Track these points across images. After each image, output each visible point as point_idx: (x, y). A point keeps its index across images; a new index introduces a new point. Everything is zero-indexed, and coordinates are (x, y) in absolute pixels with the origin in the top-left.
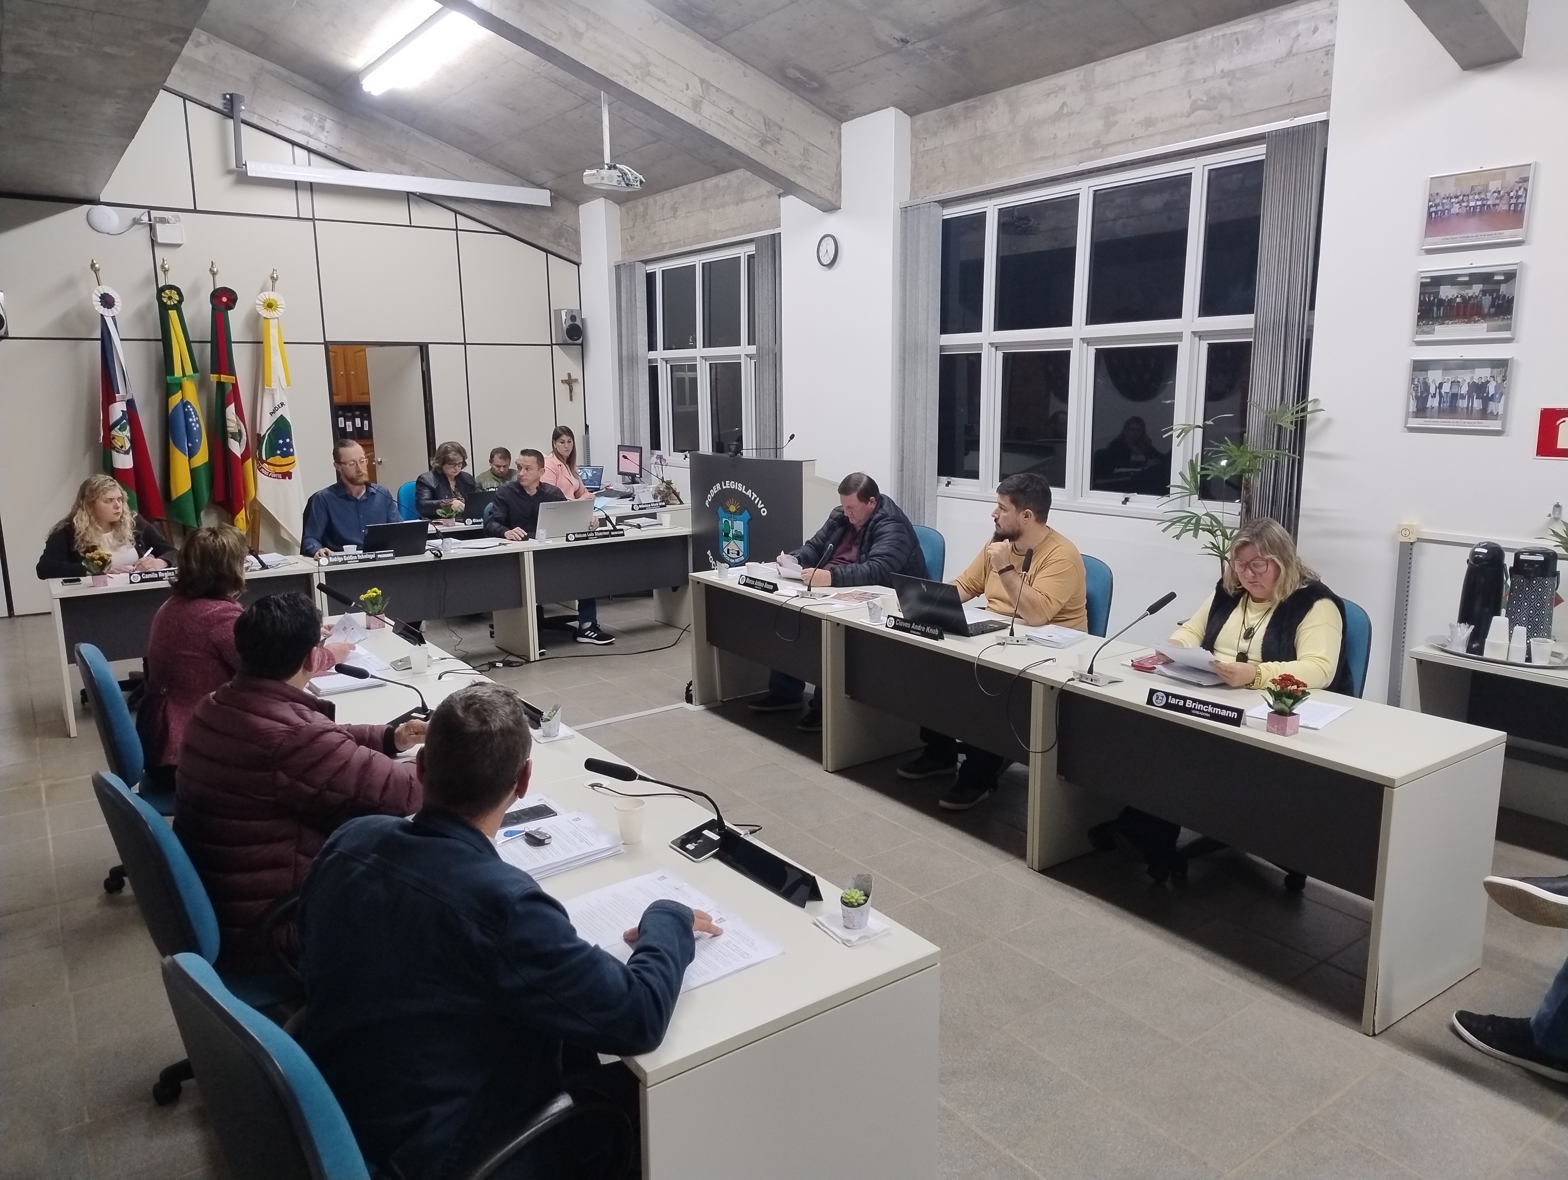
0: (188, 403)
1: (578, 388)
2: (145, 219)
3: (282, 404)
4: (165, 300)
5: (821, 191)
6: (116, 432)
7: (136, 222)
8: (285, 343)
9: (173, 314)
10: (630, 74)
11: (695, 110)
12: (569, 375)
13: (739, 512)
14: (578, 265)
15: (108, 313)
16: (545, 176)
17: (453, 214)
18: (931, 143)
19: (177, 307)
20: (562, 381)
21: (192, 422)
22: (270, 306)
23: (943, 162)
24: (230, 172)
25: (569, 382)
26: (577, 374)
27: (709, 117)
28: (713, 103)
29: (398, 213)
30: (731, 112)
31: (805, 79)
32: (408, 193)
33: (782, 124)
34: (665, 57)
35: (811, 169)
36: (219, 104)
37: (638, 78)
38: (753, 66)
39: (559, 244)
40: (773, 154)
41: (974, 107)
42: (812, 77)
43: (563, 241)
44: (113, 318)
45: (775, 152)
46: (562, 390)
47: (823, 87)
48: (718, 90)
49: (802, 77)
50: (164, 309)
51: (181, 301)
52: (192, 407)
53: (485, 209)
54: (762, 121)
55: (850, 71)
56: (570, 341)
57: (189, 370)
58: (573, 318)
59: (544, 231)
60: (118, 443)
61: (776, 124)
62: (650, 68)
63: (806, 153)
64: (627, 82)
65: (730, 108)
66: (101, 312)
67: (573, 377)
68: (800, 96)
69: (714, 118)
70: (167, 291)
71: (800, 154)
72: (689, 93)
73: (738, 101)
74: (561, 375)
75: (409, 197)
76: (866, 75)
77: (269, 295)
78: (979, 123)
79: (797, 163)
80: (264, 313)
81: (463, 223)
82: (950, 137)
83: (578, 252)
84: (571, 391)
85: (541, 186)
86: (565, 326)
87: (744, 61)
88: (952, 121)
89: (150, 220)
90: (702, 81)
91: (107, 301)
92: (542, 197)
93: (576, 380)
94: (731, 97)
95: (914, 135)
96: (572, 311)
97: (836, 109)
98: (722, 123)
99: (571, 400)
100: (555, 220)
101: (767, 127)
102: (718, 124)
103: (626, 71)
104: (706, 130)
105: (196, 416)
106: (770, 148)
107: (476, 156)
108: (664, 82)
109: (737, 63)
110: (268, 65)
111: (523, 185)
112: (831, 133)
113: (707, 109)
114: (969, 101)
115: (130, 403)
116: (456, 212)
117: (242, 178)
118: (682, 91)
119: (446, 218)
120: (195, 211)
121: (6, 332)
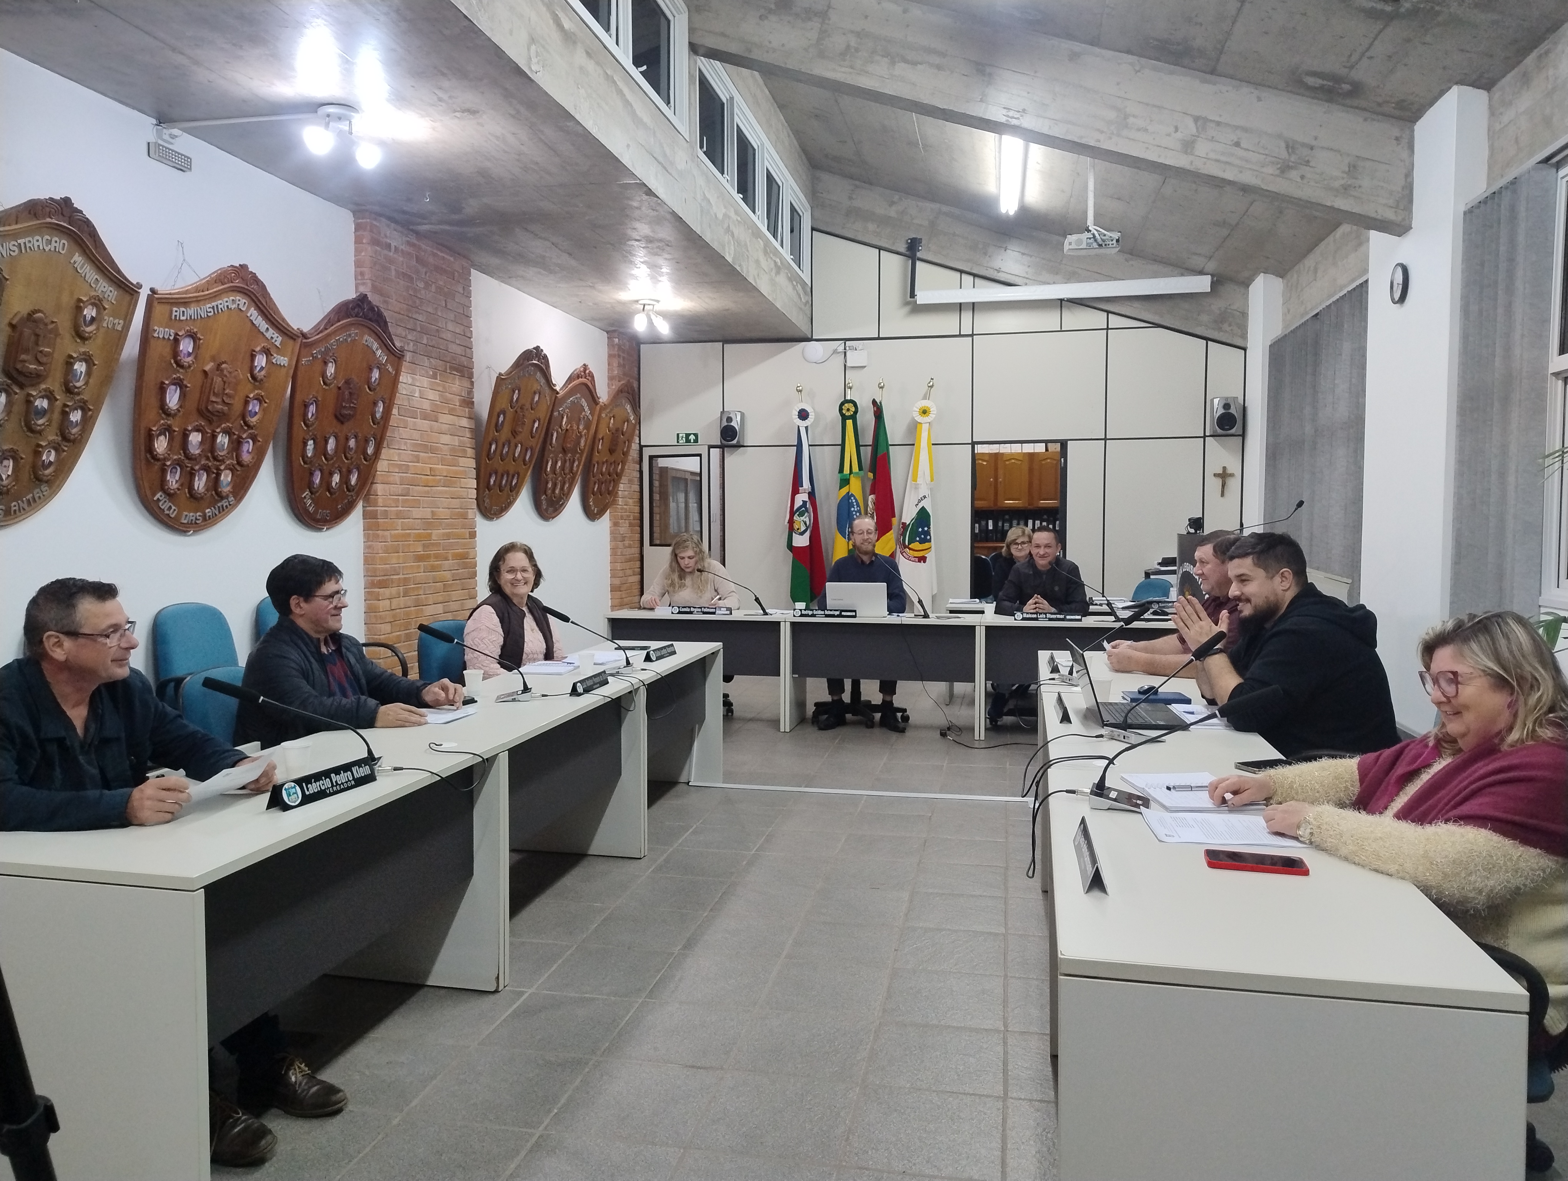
0: (852, 495)
1: (1234, 484)
2: (841, 349)
3: (925, 497)
4: (844, 412)
5: (1376, 212)
6: (796, 518)
7: (835, 352)
8: (933, 444)
9: (849, 423)
10: (1102, 132)
11: (1186, 153)
12: (1224, 468)
14: (1245, 349)
15: (803, 424)
16: (1198, 262)
17: (1106, 314)
18: (1509, 115)
19: (853, 417)
20: (1215, 475)
21: (854, 511)
22: (924, 412)
24: (907, 304)
25: (1224, 476)
26: (1234, 467)
27: (1204, 156)
28: (1212, 139)
29: (1050, 320)
30: (1237, 144)
31: (1331, 84)
32: (1061, 300)
33: (1314, 143)
34: (1147, 104)
35: (1360, 187)
36: (902, 248)
37: (1113, 133)
38: (1269, 87)
39: (1220, 329)
40: (1299, 180)
42: (1337, 79)
43: (1226, 327)
44: (807, 428)
45: (1302, 177)
46: (1214, 484)
47: (1357, 87)
48: (1218, 124)
49: (1325, 82)
50: (844, 418)
51: (856, 412)
52: (855, 498)
53: (1137, 304)
54: (1283, 145)
55: (1368, 58)
56: (1219, 431)
57: (856, 468)
58: (1227, 406)
59: (1204, 318)
60: (796, 526)
61: (1304, 145)
62: (1128, 120)
63: (1353, 169)
64: (1099, 141)
65: (1236, 140)
66: (798, 424)
67: (1229, 471)
68: (1343, 105)
69: (1212, 155)
70: (846, 405)
71: (1343, 172)
72: (1179, 135)
73: (1245, 130)
74: (1214, 467)
75: (1062, 303)
76: (1390, 57)
77: (925, 403)
79: (1337, 184)
80: (919, 419)
81: (1115, 321)
82: (1526, 101)
83: (1244, 336)
84: (1223, 486)
85: (1201, 273)
86: (1217, 416)
87: (1258, 84)
88: (1526, 79)
89: (845, 349)
90: (1196, 119)
91: (803, 415)
92: (1201, 284)
93: (1232, 475)
94: (1237, 128)
95: (1493, 112)
96: (1227, 399)
97: (1394, 108)
98: (1223, 158)
99: (1222, 495)
100: (1217, 305)
101: (1290, 150)
102: (1217, 161)
103: (1098, 130)
104: (1199, 169)
105: (858, 505)
106: (1294, 174)
107: (1131, 254)
108: (1146, 130)
109: (1246, 89)
110: (945, 208)
111: (1182, 275)
112: (1397, 139)
113: (1202, 148)
115: (812, 495)
116: (1108, 312)
117: (914, 308)
118: (1169, 135)
119: (1097, 319)
120: (879, 338)
121: (738, 442)
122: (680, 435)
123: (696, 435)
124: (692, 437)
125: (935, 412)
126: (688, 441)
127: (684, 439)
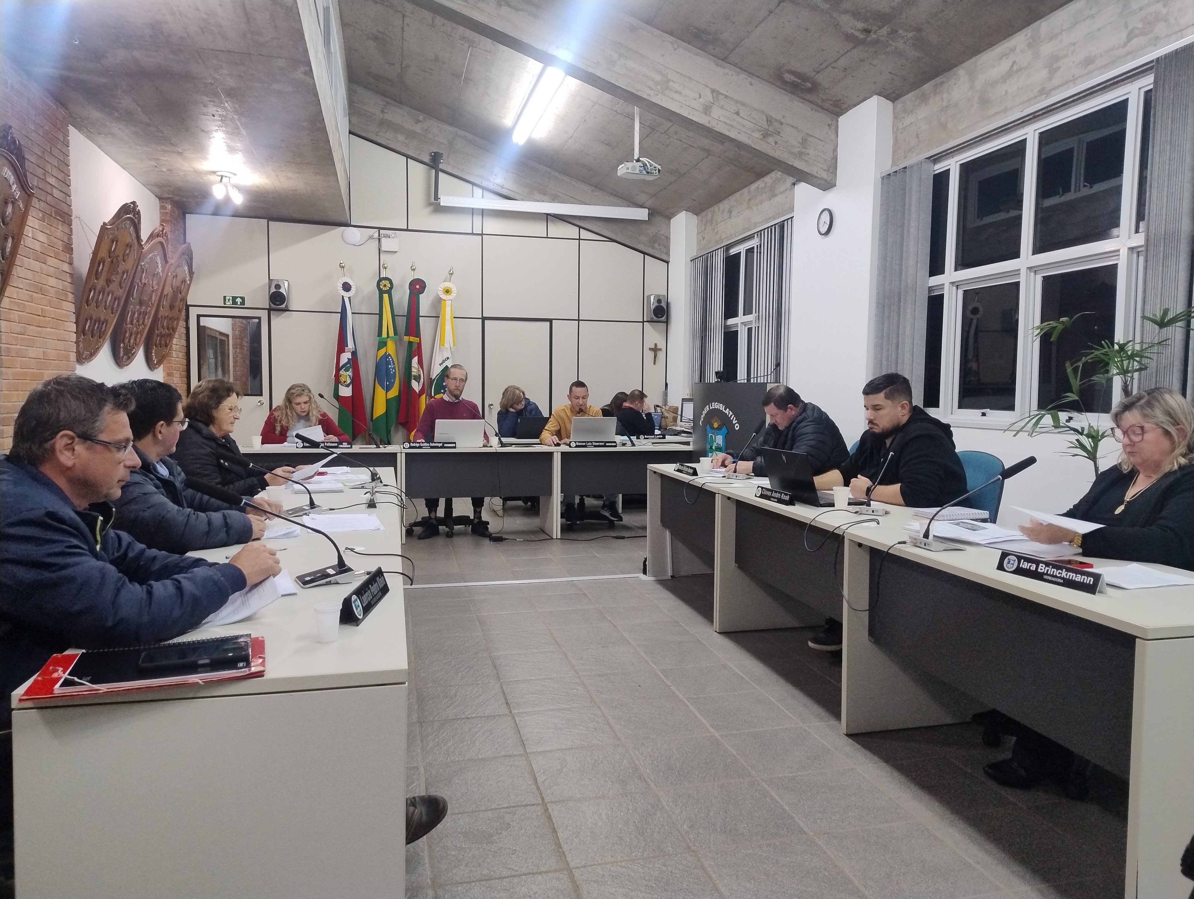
0: (389, 355)
1: (661, 355)
2: (376, 235)
3: (448, 358)
4: (381, 287)
5: (817, 172)
6: (342, 372)
7: (371, 237)
8: (454, 318)
9: (386, 296)
10: (652, 89)
11: (706, 114)
12: (656, 345)
13: (719, 429)
14: (668, 262)
15: (346, 295)
16: (642, 198)
17: (578, 228)
18: (908, 120)
19: (389, 292)
20: (650, 349)
21: (391, 368)
22: (447, 291)
23: (917, 135)
24: (430, 204)
25: (655, 350)
26: (661, 345)
27: (717, 118)
28: (722, 107)
29: (539, 229)
30: (737, 113)
31: (799, 81)
32: (547, 215)
33: (782, 120)
34: (682, 74)
35: (808, 154)
36: (427, 159)
37: (659, 92)
38: (758, 77)
39: (653, 248)
40: (773, 144)
41: (942, 83)
42: (804, 78)
43: (656, 245)
44: (349, 298)
45: (776, 143)
46: (649, 355)
47: (815, 87)
48: (726, 97)
49: (796, 80)
50: (381, 292)
51: (391, 288)
52: (391, 358)
53: (600, 224)
54: (765, 118)
55: (832, 67)
56: (655, 318)
57: (392, 333)
58: (659, 301)
59: (643, 238)
60: (342, 379)
61: (777, 121)
62: (669, 84)
63: (804, 142)
64: (649, 95)
65: (737, 110)
66: (342, 294)
67: (659, 347)
68: (801, 98)
69: (722, 119)
70: (383, 281)
71: (799, 143)
72: (701, 100)
73: (743, 104)
74: (649, 344)
75: (548, 217)
76: (846, 69)
77: (448, 285)
78: (945, 96)
79: (796, 150)
80: (443, 296)
81: (585, 234)
82: (923, 112)
83: (668, 253)
84: (655, 357)
85: (642, 206)
86: (653, 307)
87: (751, 74)
88: (924, 99)
89: (379, 236)
90: (713, 91)
91: (347, 287)
92: (642, 214)
93: (660, 350)
94: (737, 102)
95: (896, 117)
96: (659, 296)
97: (831, 105)
98: (728, 122)
99: (655, 363)
100: (651, 230)
101: (769, 123)
102: (725, 123)
103: (649, 87)
104: (714, 127)
105: (394, 364)
106: (771, 140)
107: (596, 187)
108: (681, 93)
109: (743, 76)
110: (461, 132)
111: (629, 206)
112: (829, 125)
113: (716, 112)
114: (938, 79)
115: (354, 354)
116: (580, 227)
117: (438, 208)
118: (695, 99)
119: (572, 231)
120: (407, 230)
121: (286, 306)
122: (227, 298)
123: (243, 299)
124: (239, 300)
125: (456, 292)
126: (234, 302)
127: (231, 301)
